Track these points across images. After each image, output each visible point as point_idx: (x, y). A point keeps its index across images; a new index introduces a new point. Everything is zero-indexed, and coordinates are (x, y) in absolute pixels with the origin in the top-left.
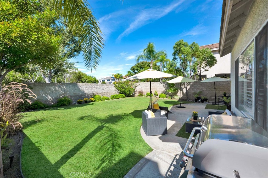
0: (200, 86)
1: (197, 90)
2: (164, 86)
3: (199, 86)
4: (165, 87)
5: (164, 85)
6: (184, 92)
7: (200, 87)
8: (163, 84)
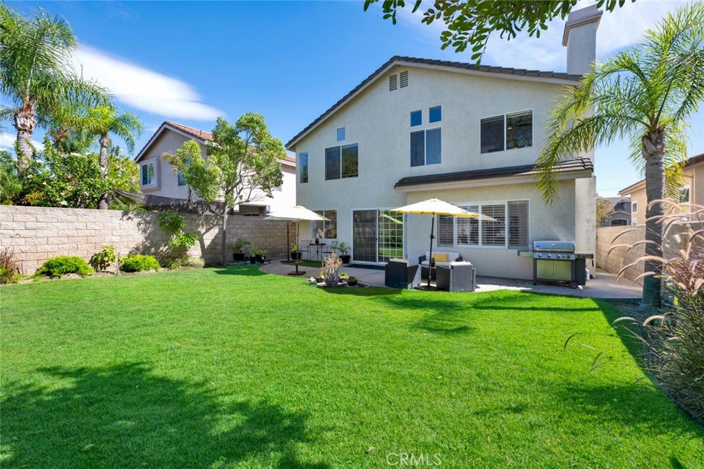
0: (239, 228)
1: (233, 238)
2: (142, 226)
3: (237, 229)
4: (144, 231)
5: (139, 224)
6: (205, 244)
7: (239, 231)
8: (137, 220)
